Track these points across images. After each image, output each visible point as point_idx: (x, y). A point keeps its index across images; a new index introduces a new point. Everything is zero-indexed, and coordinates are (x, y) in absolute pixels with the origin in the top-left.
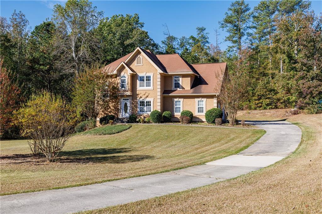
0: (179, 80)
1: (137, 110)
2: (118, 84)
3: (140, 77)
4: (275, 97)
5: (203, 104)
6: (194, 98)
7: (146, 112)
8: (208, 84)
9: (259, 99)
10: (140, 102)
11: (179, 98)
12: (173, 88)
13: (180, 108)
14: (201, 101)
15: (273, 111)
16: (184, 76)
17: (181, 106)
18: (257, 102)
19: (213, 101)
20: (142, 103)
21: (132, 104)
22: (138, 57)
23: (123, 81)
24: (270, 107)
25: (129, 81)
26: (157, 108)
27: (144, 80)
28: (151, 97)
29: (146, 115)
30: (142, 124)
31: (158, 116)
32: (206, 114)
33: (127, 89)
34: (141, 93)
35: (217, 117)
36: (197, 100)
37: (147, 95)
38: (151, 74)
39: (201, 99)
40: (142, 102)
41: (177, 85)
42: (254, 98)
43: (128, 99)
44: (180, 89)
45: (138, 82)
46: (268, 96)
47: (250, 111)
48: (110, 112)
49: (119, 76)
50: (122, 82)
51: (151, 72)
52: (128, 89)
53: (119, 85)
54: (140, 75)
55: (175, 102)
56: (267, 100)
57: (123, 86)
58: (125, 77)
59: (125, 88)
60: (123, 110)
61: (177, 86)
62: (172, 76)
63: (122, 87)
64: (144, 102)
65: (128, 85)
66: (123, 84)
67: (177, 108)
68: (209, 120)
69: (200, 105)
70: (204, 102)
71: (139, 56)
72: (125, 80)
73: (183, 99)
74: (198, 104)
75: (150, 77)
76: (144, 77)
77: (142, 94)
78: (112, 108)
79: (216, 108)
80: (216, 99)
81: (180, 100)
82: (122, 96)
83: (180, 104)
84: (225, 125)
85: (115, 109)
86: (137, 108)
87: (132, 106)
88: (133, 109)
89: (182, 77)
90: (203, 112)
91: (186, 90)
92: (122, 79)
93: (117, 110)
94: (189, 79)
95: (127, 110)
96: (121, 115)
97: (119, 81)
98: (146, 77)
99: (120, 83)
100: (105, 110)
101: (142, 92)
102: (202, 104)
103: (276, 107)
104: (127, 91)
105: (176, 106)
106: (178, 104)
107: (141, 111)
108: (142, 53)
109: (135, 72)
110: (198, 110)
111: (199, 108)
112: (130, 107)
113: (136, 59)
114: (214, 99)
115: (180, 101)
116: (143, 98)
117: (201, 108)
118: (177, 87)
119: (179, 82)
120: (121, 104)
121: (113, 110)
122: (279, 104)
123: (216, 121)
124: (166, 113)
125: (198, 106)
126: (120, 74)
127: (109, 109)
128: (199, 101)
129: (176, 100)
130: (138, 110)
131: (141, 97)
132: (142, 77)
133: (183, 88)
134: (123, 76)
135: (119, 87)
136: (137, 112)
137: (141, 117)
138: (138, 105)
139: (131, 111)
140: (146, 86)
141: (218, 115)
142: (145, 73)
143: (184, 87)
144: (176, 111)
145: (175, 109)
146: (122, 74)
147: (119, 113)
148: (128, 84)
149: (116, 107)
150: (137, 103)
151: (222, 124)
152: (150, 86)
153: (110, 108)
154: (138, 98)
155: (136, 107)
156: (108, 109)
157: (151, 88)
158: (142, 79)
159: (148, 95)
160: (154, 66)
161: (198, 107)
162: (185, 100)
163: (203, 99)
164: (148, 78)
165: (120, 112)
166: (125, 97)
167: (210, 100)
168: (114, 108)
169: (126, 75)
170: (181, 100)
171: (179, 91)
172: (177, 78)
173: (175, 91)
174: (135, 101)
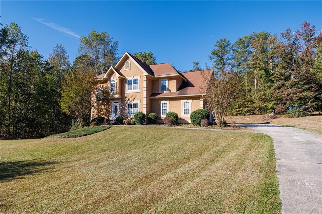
0: (166, 83)
1: (125, 112)
3: (129, 81)
4: (252, 106)
5: (189, 106)
6: (180, 100)
8: (194, 86)
9: (239, 108)
11: (165, 100)
12: (160, 91)
13: (166, 110)
14: (186, 103)
15: (251, 117)
16: (170, 79)
17: (167, 109)
18: (238, 110)
19: (199, 102)
21: (121, 106)
22: (127, 62)
23: (113, 85)
24: (249, 113)
25: (118, 85)
26: (143, 110)
27: (131, 84)
28: (138, 100)
30: (126, 126)
31: (141, 117)
32: (191, 115)
33: (116, 92)
35: (203, 118)
36: (182, 101)
37: (134, 97)
38: (138, 78)
39: (186, 100)
40: (130, 104)
41: (164, 88)
42: (235, 107)
43: (118, 102)
44: (167, 91)
45: (127, 85)
46: (247, 105)
47: (232, 117)
48: (103, 114)
49: (109, 80)
50: (111, 86)
51: (138, 75)
53: (109, 89)
54: (128, 78)
55: (161, 105)
56: (246, 108)
57: (112, 90)
58: (114, 81)
59: (114, 91)
60: (114, 112)
61: (164, 89)
62: (159, 80)
64: (132, 104)
65: (117, 89)
66: (113, 87)
67: (164, 110)
68: (194, 122)
69: (185, 107)
70: (190, 104)
71: (127, 60)
72: (114, 83)
73: (169, 101)
74: (184, 106)
75: (137, 80)
76: (132, 80)
77: (130, 97)
78: (104, 110)
79: (202, 109)
80: (203, 100)
82: (113, 99)
83: (166, 106)
84: (212, 127)
85: (107, 111)
86: (125, 111)
87: (121, 108)
88: (121, 110)
90: (189, 114)
91: (172, 92)
92: (111, 83)
93: (109, 112)
94: (175, 81)
95: (117, 112)
96: (111, 117)
97: (109, 85)
98: (134, 80)
101: (129, 95)
102: (187, 105)
103: (253, 114)
104: (116, 94)
105: (162, 108)
106: (164, 106)
107: (128, 113)
108: (130, 58)
109: (124, 76)
110: (184, 112)
111: (184, 110)
112: (119, 109)
113: (125, 64)
114: (200, 100)
115: (166, 103)
117: (187, 109)
118: (164, 90)
120: (111, 107)
121: (105, 112)
122: (255, 111)
123: (201, 123)
124: (151, 115)
125: (184, 107)
126: (110, 78)
128: (184, 103)
129: (162, 102)
130: (126, 112)
131: (129, 100)
132: (130, 80)
133: (170, 91)
134: (112, 80)
135: (109, 91)
136: (125, 114)
137: (129, 118)
139: (120, 113)
140: (134, 89)
141: (203, 117)
142: (132, 77)
143: (170, 89)
144: (162, 113)
145: (161, 111)
146: (112, 78)
147: (110, 115)
148: (117, 87)
149: (108, 110)
151: (208, 126)
152: (137, 89)
153: (103, 110)
154: (126, 101)
155: (124, 109)
156: (101, 111)
158: (130, 83)
160: (140, 70)
161: (184, 108)
162: (171, 102)
163: (189, 101)
164: (136, 82)
166: (115, 100)
167: (195, 101)
169: (115, 79)
170: (167, 102)
171: (165, 94)
172: (164, 81)
173: (162, 93)
174: (124, 104)
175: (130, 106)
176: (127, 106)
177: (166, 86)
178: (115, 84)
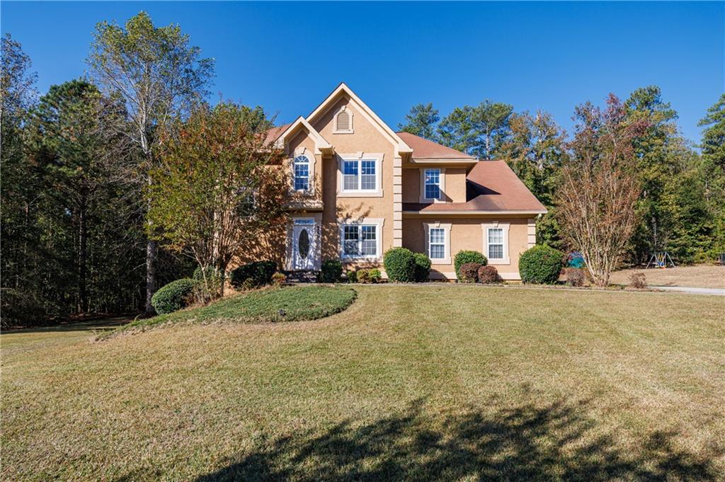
0: (437, 179)
1: (336, 251)
2: (285, 178)
3: (346, 163)
5: (501, 238)
6: (480, 224)
7: (363, 254)
8: (499, 194)
10: (346, 229)
11: (441, 223)
12: (423, 198)
13: (442, 246)
14: (495, 230)
16: (449, 169)
17: (446, 243)
19: (527, 230)
20: (352, 231)
21: (324, 233)
22: (341, 111)
23: (301, 171)
25: (319, 171)
26: (392, 244)
27: (356, 173)
28: (376, 216)
29: (363, 261)
30: (363, 285)
33: (313, 191)
34: (348, 207)
36: (485, 227)
37: (364, 210)
38: (377, 158)
39: (496, 225)
40: (352, 228)
41: (434, 192)
43: (311, 221)
44: (441, 200)
45: (340, 176)
49: (288, 157)
50: (297, 173)
51: (376, 151)
52: (316, 192)
53: (289, 182)
54: (346, 157)
55: (430, 233)
57: (300, 184)
58: (307, 161)
59: (306, 188)
60: (298, 249)
61: (432, 193)
62: (421, 170)
63: (297, 188)
64: (357, 228)
65: (314, 185)
66: (302, 177)
67: (435, 247)
69: (492, 240)
70: (504, 233)
71: (343, 108)
72: (306, 167)
73: (450, 225)
74: (490, 238)
75: (373, 163)
76: (356, 163)
77: (351, 209)
78: (264, 244)
80: (535, 225)
81: (443, 226)
82: (297, 212)
83: (442, 238)
85: (273, 246)
86: (336, 245)
87: (323, 239)
88: (325, 246)
89: (446, 173)
90: (500, 256)
91: (456, 204)
92: (296, 163)
93: (280, 249)
94: (462, 177)
95: (307, 249)
96: (289, 265)
97: (289, 170)
98: (364, 163)
99: (293, 177)
100: (245, 248)
101: (350, 202)
102: (498, 236)
104: (313, 198)
105: (432, 241)
106: (437, 238)
107: (347, 252)
110: (490, 252)
111: (490, 246)
112: (316, 242)
113: (335, 117)
114: (529, 225)
115: (442, 230)
116: (354, 219)
117: (496, 246)
118: (433, 197)
119: (436, 184)
120: (290, 235)
121: (268, 249)
125: (489, 242)
126: (292, 151)
127: (255, 248)
128: (490, 230)
129: (432, 226)
130: (341, 249)
131: (348, 217)
132: (351, 163)
133: (449, 200)
134: (300, 157)
135: (288, 187)
136: (336, 255)
137: (349, 268)
138: (340, 235)
139: (319, 252)
140: (363, 187)
142: (359, 154)
143: (450, 197)
144: (432, 253)
145: (430, 250)
146: (298, 151)
147: (284, 258)
148: (315, 179)
149: (277, 243)
150: (337, 231)
152: (373, 187)
153: (258, 243)
154: (340, 219)
155: (336, 242)
156: (253, 246)
157: (377, 191)
158: (350, 169)
159: (369, 211)
160: (383, 137)
161: (489, 244)
162: (457, 227)
163: (501, 226)
164: (369, 167)
165: (289, 256)
166: (303, 215)
167: (518, 228)
168: (269, 245)
169: (308, 155)
170: (447, 227)
171: (437, 206)
172: (432, 174)
173: (430, 204)
174: (333, 227)
175: (352, 233)
176: (343, 233)
177: (437, 187)
178: (310, 169)
